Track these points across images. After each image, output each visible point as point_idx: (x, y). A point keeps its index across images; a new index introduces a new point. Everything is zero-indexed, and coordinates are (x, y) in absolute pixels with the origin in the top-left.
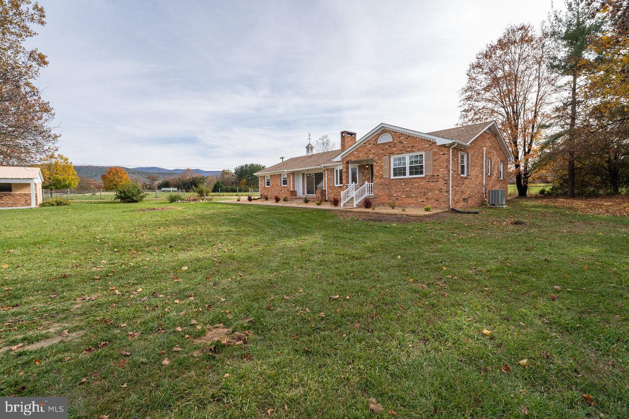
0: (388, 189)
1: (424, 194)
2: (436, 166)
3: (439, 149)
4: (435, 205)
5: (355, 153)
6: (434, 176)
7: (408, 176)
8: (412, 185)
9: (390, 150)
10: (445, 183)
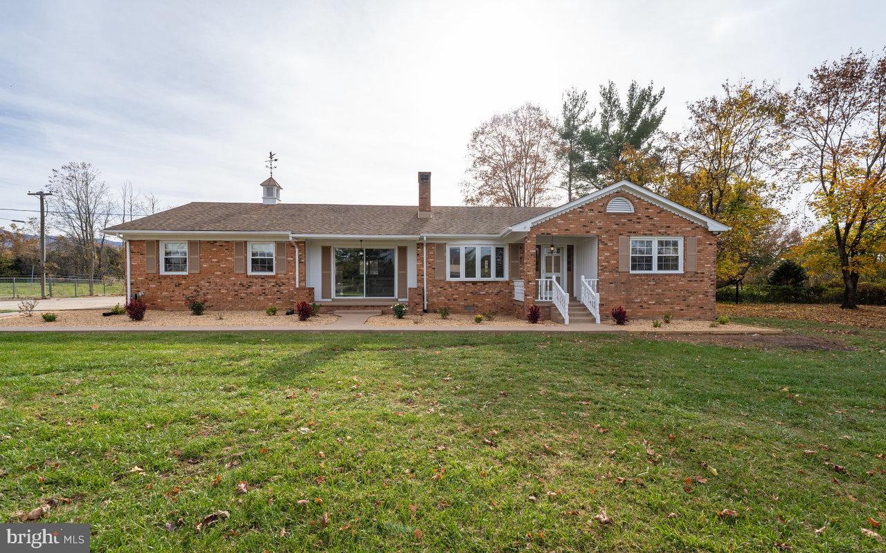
0: (627, 290)
1: (684, 298)
2: (701, 260)
3: (706, 237)
4: (698, 314)
5: (559, 221)
6: (697, 273)
7: (655, 270)
8: (666, 285)
9: (630, 227)
10: (712, 285)
